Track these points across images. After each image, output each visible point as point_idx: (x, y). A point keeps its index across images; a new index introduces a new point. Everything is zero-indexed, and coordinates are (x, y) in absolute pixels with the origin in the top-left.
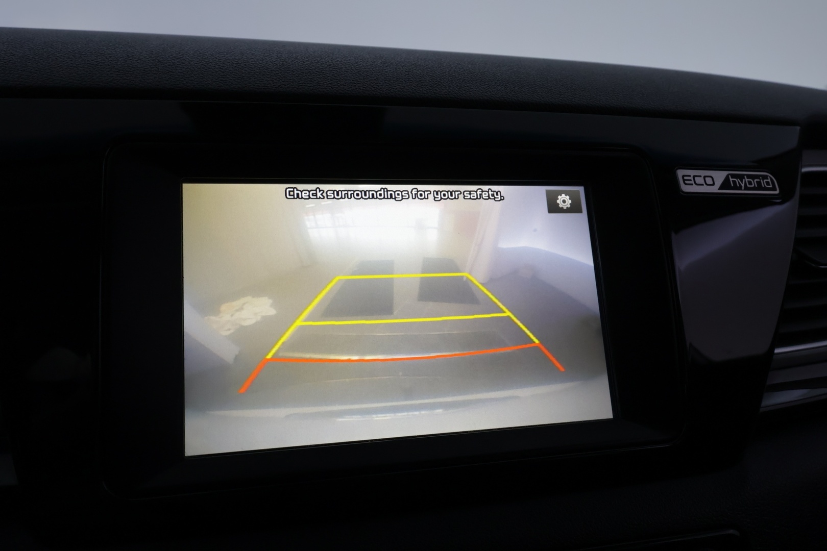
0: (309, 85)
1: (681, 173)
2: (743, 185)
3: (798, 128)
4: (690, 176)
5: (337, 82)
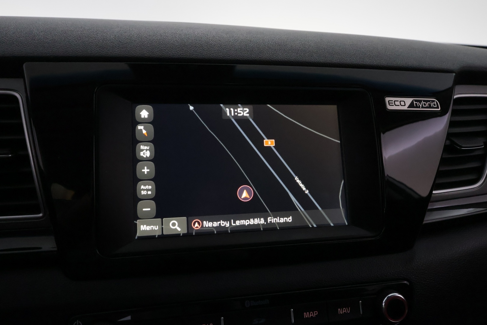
0: (196, 54)
1: (387, 99)
2: (421, 106)
3: (454, 74)
4: (392, 101)
5: (209, 52)
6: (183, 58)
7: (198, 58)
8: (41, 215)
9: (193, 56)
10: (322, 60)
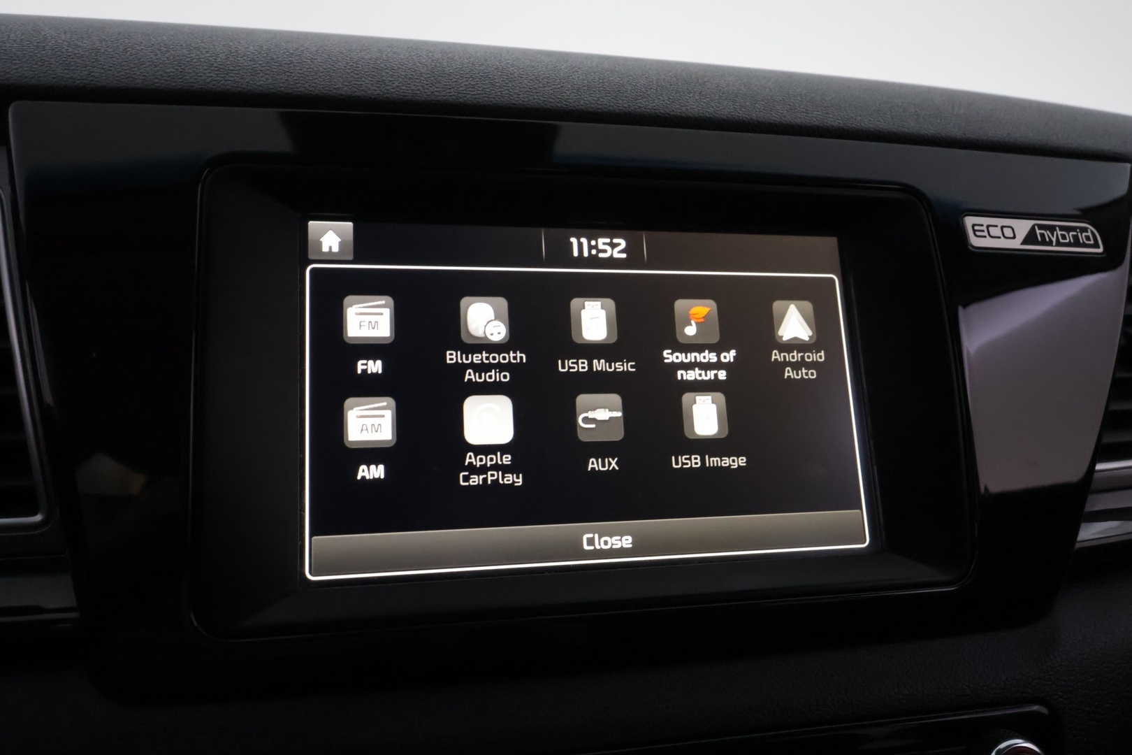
0: (473, 93)
1: (969, 221)
2: (1054, 239)
3: (1129, 166)
4: (982, 225)
6: (439, 101)
7: (479, 102)
8: (38, 518)
9: (465, 97)
10: (800, 118)
